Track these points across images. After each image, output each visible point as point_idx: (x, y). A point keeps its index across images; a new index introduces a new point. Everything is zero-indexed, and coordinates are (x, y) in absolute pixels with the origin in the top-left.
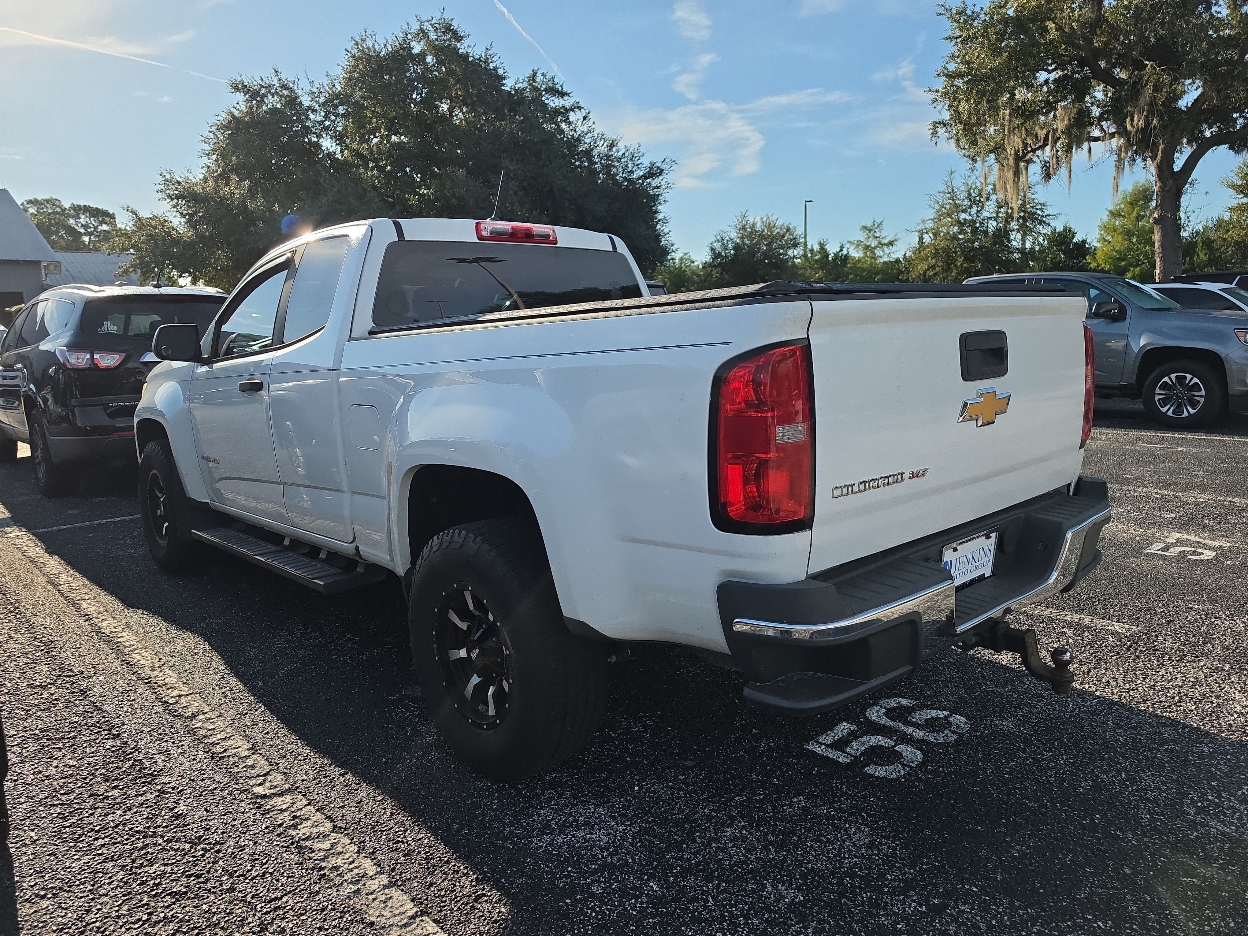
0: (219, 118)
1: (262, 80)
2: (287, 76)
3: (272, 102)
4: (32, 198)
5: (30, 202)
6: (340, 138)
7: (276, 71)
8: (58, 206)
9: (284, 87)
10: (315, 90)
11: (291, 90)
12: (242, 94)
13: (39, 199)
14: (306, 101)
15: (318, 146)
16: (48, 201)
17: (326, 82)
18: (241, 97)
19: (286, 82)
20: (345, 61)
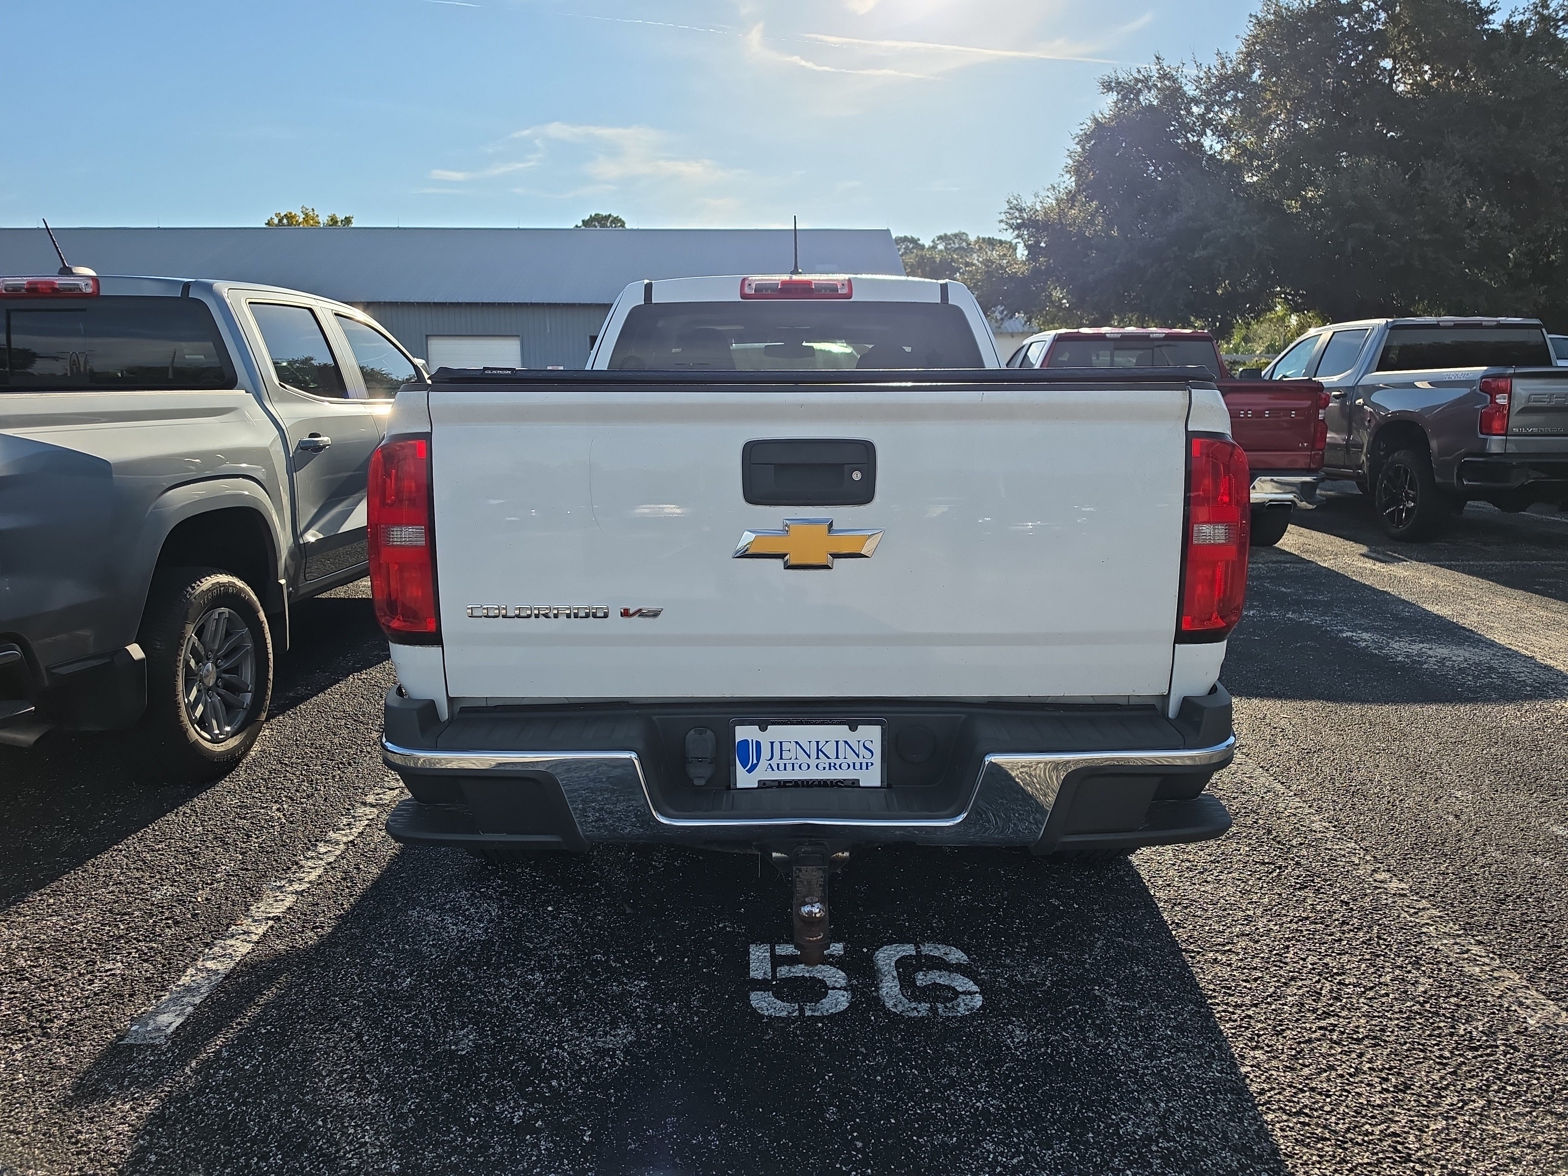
0: (1085, 126)
1: (1139, 72)
2: (1170, 63)
3: (1150, 98)
4: (942, 234)
5: (940, 238)
6: (1224, 132)
7: (1158, 58)
8: (964, 241)
9: (1164, 77)
10: (1202, 75)
11: (1175, 81)
12: (1115, 93)
13: (949, 234)
14: (1190, 90)
15: (1199, 146)
16: (956, 236)
17: (1215, 62)
18: (1113, 96)
19: (1169, 70)
20: (1247, 29)
